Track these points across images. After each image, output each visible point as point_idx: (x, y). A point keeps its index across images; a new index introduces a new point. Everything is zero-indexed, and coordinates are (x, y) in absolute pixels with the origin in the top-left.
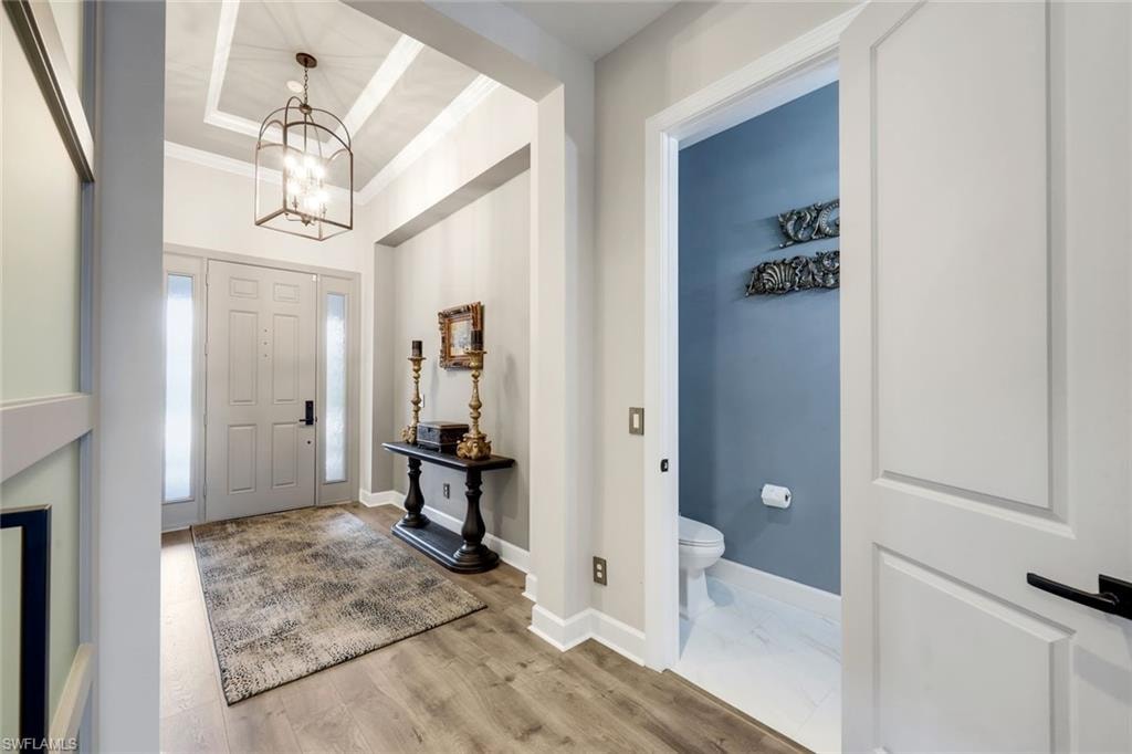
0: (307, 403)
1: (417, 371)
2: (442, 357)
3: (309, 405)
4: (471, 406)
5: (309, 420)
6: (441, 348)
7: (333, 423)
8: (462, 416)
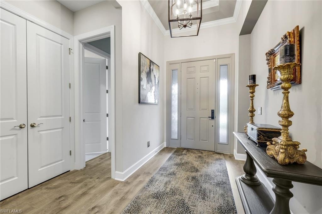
0: (212, 110)
1: (252, 93)
2: (268, 82)
3: (213, 112)
4: (279, 115)
5: (213, 117)
6: (268, 76)
7: (223, 119)
8: (275, 123)
